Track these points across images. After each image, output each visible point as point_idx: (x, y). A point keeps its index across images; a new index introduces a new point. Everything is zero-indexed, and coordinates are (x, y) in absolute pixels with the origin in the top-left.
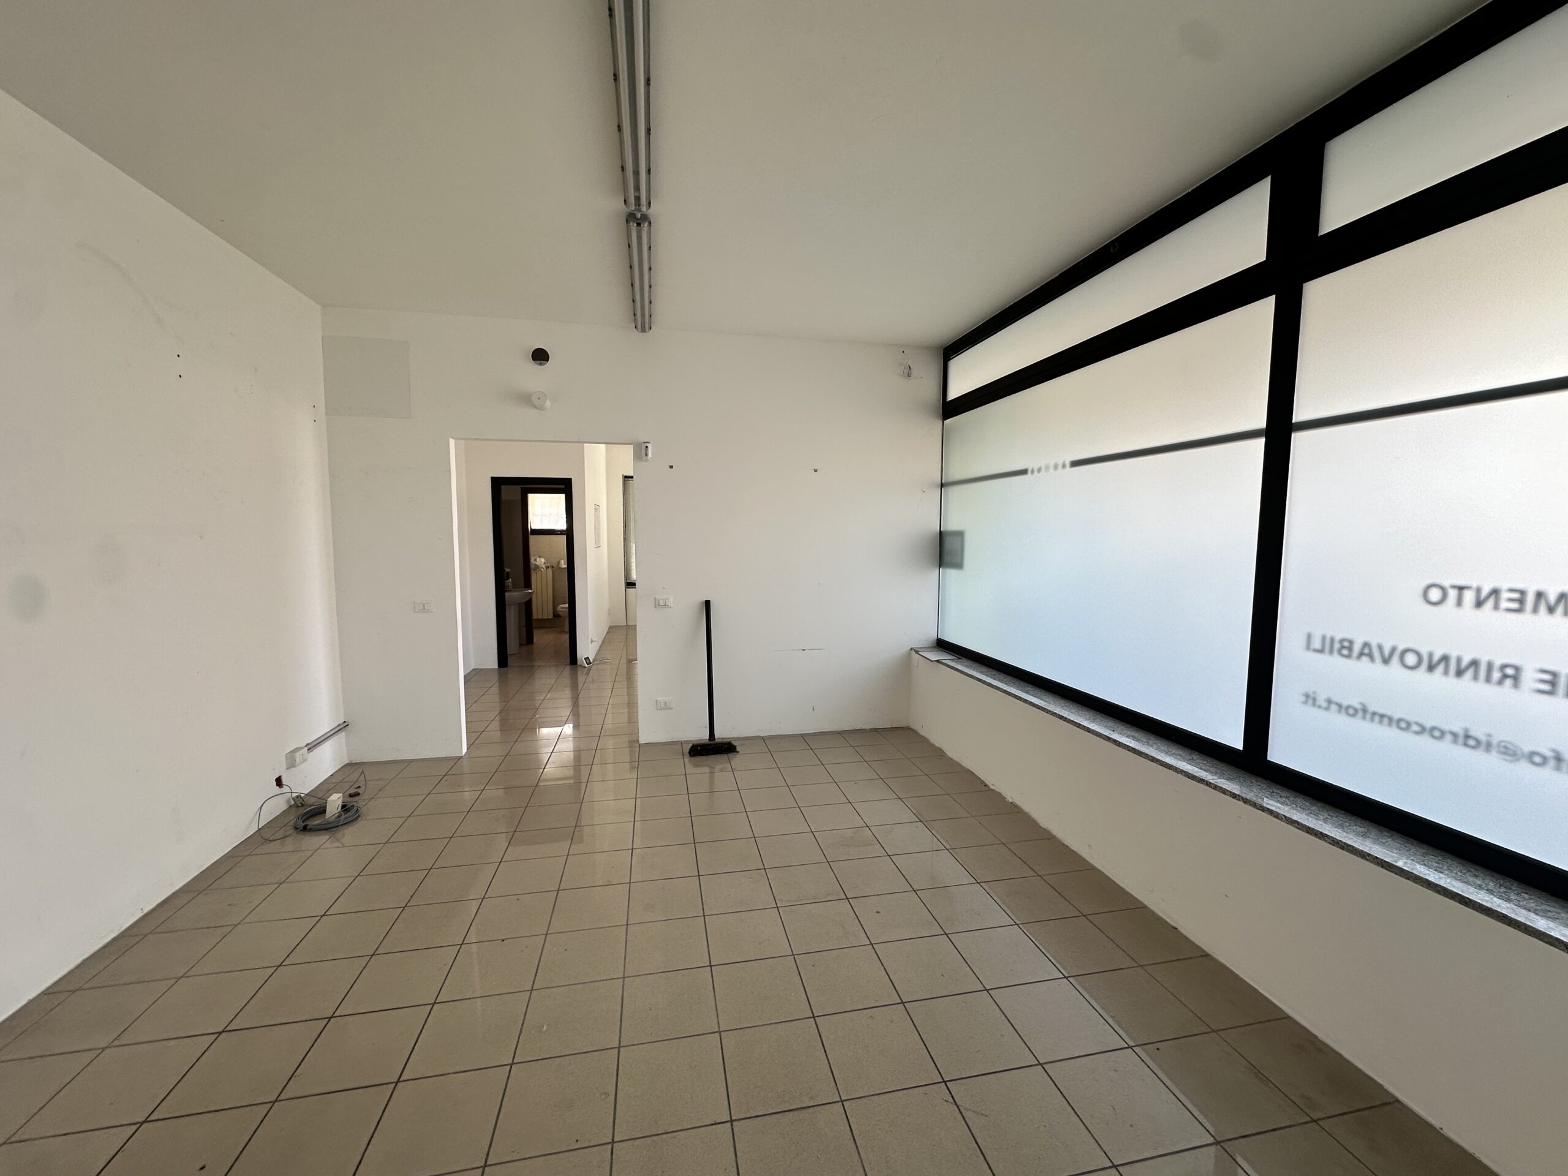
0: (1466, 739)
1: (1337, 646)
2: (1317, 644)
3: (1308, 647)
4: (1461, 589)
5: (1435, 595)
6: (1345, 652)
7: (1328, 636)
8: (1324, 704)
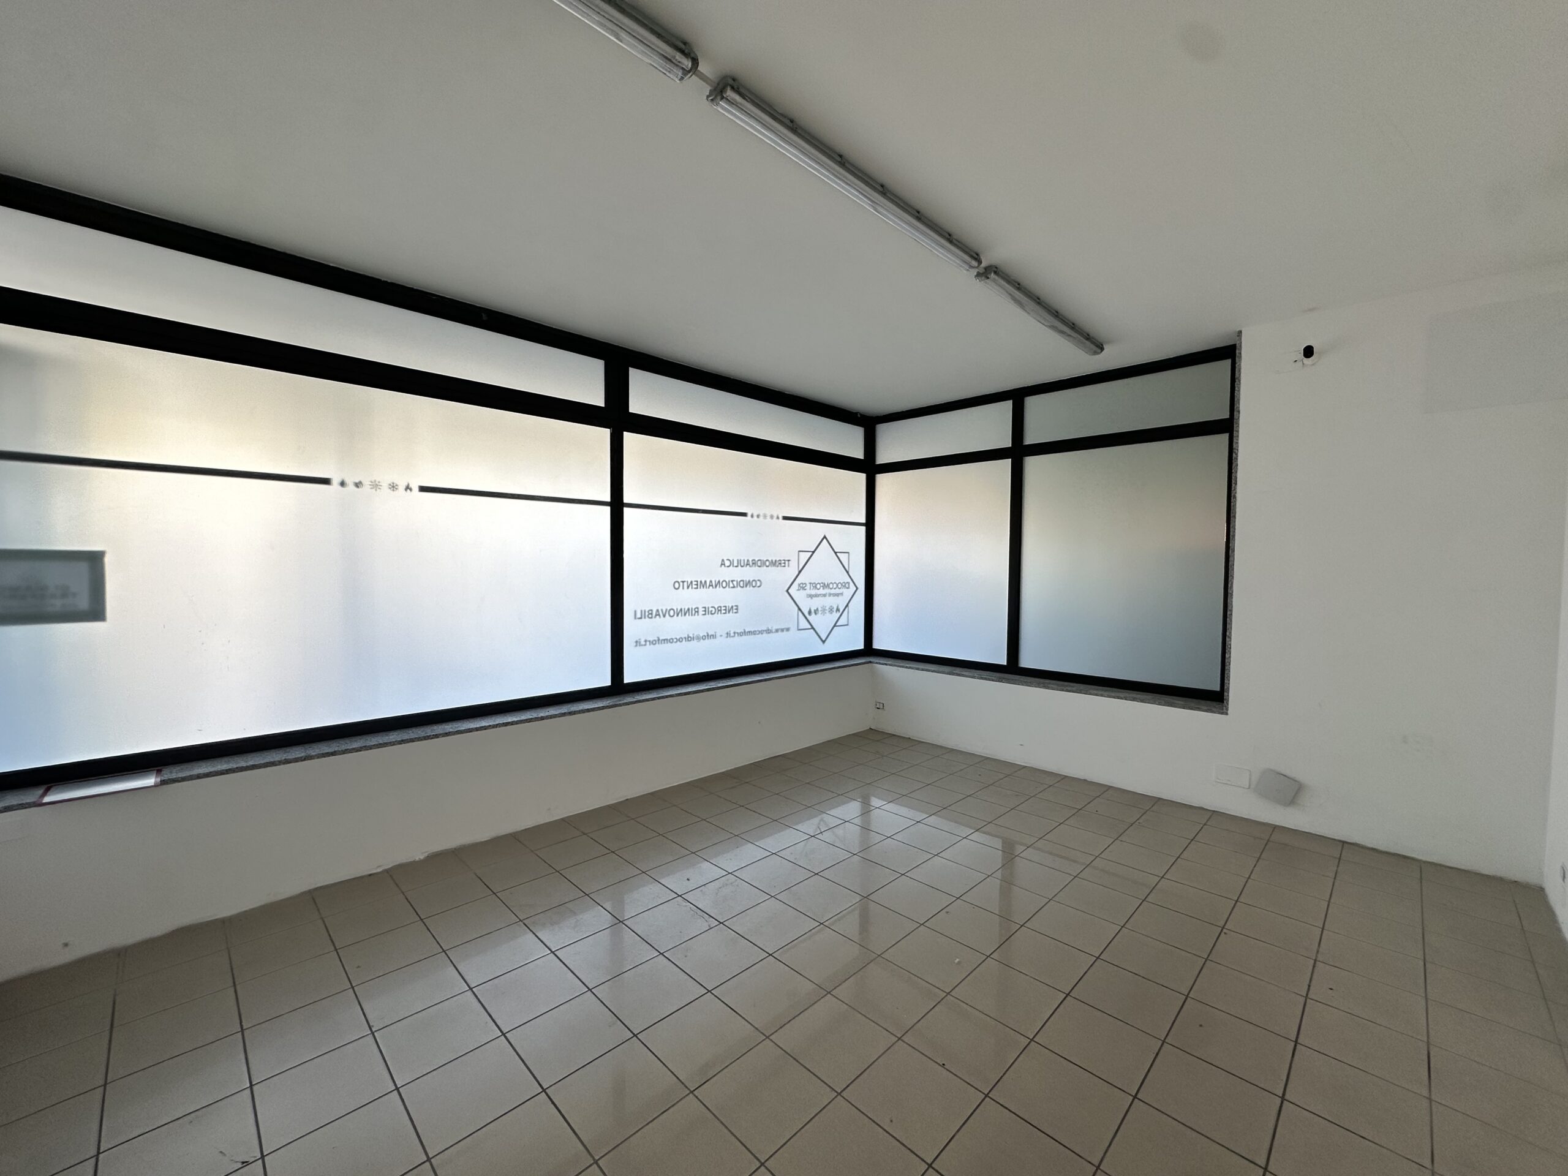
0: (689, 639)
1: (647, 614)
2: (639, 615)
3: (635, 618)
4: (683, 582)
5: (677, 585)
6: (650, 616)
7: (643, 610)
8: (644, 643)
